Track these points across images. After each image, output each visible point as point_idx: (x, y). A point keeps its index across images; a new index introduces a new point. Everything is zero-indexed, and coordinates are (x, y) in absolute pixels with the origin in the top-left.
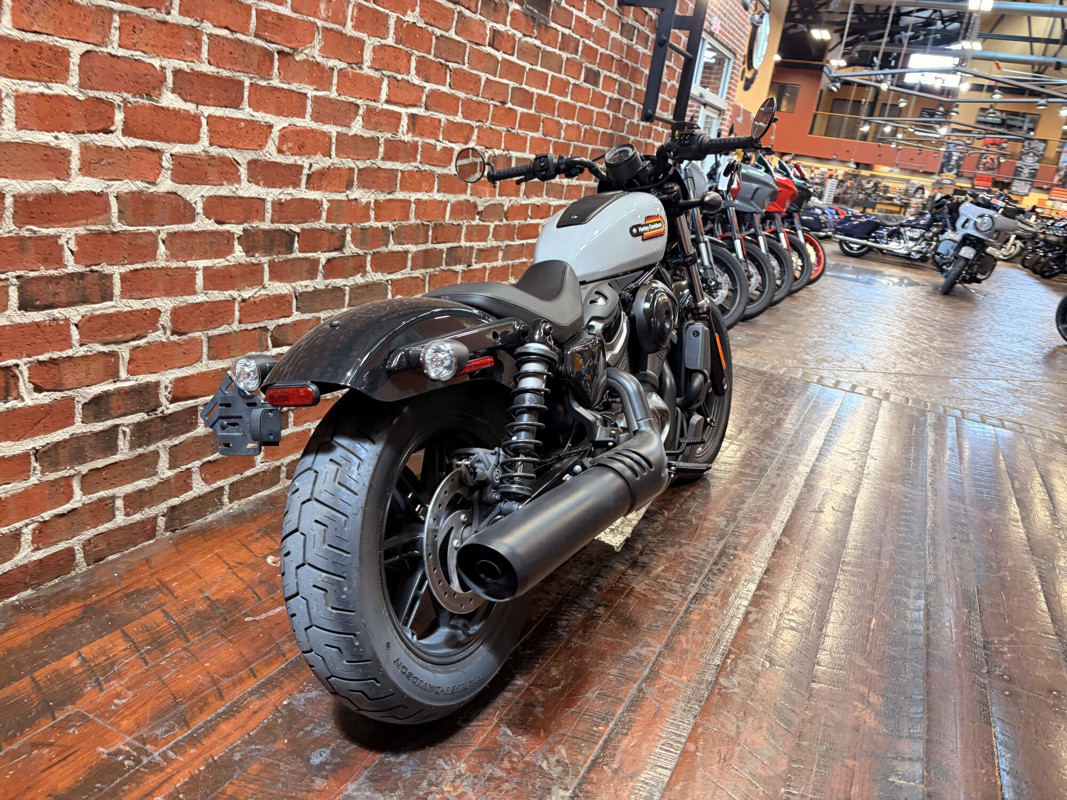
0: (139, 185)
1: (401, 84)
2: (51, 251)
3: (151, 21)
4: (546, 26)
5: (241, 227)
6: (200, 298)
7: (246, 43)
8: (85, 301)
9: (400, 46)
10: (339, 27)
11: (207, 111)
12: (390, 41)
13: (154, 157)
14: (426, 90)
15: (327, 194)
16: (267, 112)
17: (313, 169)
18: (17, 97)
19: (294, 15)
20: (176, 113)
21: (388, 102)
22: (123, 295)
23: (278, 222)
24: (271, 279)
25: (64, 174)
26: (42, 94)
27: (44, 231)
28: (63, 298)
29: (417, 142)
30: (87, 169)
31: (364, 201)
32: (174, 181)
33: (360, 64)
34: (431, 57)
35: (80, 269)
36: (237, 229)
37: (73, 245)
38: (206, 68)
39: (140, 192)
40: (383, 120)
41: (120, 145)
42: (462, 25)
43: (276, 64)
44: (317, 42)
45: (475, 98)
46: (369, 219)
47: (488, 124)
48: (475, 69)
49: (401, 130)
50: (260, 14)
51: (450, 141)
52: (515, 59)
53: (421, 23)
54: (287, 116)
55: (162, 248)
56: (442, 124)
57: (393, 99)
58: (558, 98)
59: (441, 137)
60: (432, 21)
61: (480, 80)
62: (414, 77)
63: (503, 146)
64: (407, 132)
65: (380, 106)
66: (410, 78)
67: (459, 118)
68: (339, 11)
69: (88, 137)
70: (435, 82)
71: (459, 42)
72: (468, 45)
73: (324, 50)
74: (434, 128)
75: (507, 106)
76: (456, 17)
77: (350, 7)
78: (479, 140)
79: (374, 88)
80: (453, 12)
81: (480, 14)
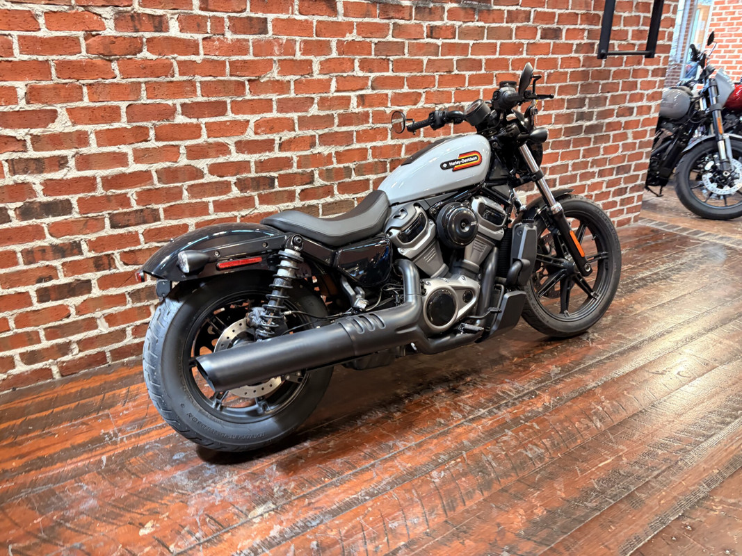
0: (167, 164)
1: (347, 79)
2: (124, 201)
3: (164, 83)
4: (489, 10)
5: (235, 178)
6: (213, 217)
7: (225, 81)
8: (145, 222)
9: (343, 56)
10: (291, 57)
11: (203, 121)
12: (334, 54)
13: (176, 149)
14: (371, 78)
15: (295, 153)
16: (244, 113)
17: (282, 140)
18: (96, 133)
19: (256, 58)
20: (185, 125)
22: (166, 218)
23: (261, 172)
24: (260, 203)
25: (125, 164)
26: (108, 129)
27: (119, 192)
28: (133, 221)
29: (368, 111)
30: (137, 160)
31: (326, 153)
32: (188, 159)
33: (311, 73)
34: (373, 57)
35: (140, 207)
36: (233, 179)
37: (135, 196)
38: (200, 99)
39: (169, 167)
40: (336, 102)
41: (154, 146)
42: (398, 30)
43: (247, 87)
44: (275, 69)
45: (419, 74)
46: (332, 163)
47: (435, 88)
48: (415, 55)
49: (351, 106)
50: (232, 63)
51: (398, 106)
52: (456, 40)
53: (359, 39)
54: (259, 113)
55: (185, 193)
56: (390, 96)
57: (341, 89)
58: (511, 57)
59: (389, 105)
60: (369, 35)
61: (422, 62)
62: (358, 72)
63: (453, 100)
64: (358, 107)
65: (330, 95)
66: (354, 74)
67: (406, 89)
68: (289, 48)
69: (136, 145)
70: (379, 71)
71: (397, 42)
72: (407, 42)
73: (281, 73)
74: (382, 100)
75: (453, 73)
76: (391, 27)
77: (298, 44)
78: (427, 100)
79: (325, 86)
80: (388, 25)
81: (415, 19)
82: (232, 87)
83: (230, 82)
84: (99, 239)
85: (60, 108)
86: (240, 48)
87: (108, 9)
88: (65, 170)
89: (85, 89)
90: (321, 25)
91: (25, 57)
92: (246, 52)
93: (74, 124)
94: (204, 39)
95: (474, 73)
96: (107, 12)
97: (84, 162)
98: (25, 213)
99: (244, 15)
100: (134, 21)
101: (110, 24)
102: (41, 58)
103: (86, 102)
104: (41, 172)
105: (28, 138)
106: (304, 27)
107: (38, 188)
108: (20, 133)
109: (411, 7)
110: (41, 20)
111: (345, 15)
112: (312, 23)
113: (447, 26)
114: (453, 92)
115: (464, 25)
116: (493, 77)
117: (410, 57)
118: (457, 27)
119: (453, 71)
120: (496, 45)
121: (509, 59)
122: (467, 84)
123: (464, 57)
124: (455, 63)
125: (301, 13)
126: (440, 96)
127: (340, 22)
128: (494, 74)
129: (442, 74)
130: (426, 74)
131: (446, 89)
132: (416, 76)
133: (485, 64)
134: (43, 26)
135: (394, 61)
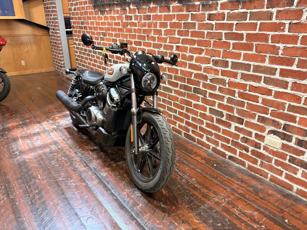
1: (173, 38)
9: (172, 29)
10: (156, 28)
11: (137, 47)
12: (169, 28)
14: (181, 39)
16: (145, 46)
19: (148, 28)
20: (134, 47)
21: (169, 43)
29: (179, 54)
31: (164, 67)
33: (161, 35)
34: (182, 29)
38: (137, 40)
40: (168, 47)
42: (193, 17)
43: (146, 38)
44: (152, 32)
45: (202, 39)
46: (166, 71)
47: (211, 48)
48: (201, 29)
49: (173, 50)
50: (143, 30)
51: (192, 53)
52: (225, 21)
53: (177, 21)
54: (148, 47)
56: (188, 48)
58: (271, 33)
59: (188, 52)
60: (181, 20)
61: (204, 33)
62: (177, 36)
63: (221, 56)
64: (176, 50)
65: (167, 44)
67: (196, 46)
68: (156, 25)
70: (185, 36)
71: (192, 23)
72: (197, 23)
73: (154, 34)
74: (185, 49)
75: (222, 41)
76: (190, 16)
77: (158, 24)
78: (206, 54)
79: (165, 40)
80: (189, 15)
81: (201, 11)
82: (143, 37)
83: (143, 35)
86: (144, 25)
89: (121, 35)
90: (165, 16)
91: (114, 27)
92: (146, 26)
94: (138, 22)
95: (237, 42)
96: (124, 16)
98: (114, 62)
99: (146, 14)
100: (127, 18)
101: (124, 18)
102: (116, 27)
106: (160, 17)
109: (199, 5)
111: (173, 12)
112: (162, 15)
113: (219, 13)
114: (222, 52)
115: (231, 12)
116: (253, 46)
117: (198, 30)
118: (226, 14)
119: (222, 40)
120: (256, 24)
121: (269, 35)
122: (231, 48)
123: (230, 32)
124: (223, 35)
125: (160, 12)
126: (214, 52)
127: (171, 15)
128: (254, 44)
129: (215, 40)
130: (206, 39)
131: (217, 49)
132: (201, 40)
133: (246, 36)
134: (116, 20)
135: (192, 32)
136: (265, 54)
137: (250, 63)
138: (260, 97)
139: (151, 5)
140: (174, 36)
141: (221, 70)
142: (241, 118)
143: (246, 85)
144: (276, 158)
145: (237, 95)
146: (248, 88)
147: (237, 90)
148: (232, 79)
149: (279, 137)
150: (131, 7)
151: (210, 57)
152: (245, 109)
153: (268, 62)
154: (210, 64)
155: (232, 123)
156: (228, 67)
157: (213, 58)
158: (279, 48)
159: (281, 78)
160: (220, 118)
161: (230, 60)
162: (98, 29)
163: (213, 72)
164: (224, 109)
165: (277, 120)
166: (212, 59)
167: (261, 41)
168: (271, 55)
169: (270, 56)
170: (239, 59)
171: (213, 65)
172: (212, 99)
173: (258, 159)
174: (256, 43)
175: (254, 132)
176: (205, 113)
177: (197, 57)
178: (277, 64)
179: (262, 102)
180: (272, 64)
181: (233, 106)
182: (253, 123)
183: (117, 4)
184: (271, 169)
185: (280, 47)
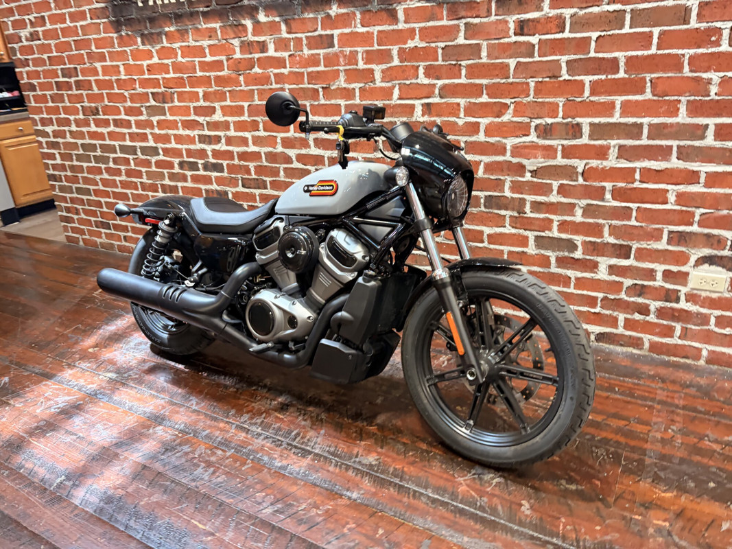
0: (270, 149)
1: (411, 86)
2: (248, 170)
5: (314, 168)
7: (305, 88)
8: (259, 188)
9: (406, 63)
10: (355, 67)
12: (396, 62)
13: (275, 139)
14: (438, 86)
15: (361, 155)
18: (233, 122)
19: (326, 69)
21: (400, 98)
25: (248, 145)
26: (239, 121)
27: (245, 163)
28: (253, 186)
29: (435, 121)
30: (254, 144)
32: (282, 147)
33: (373, 81)
34: (440, 62)
35: (256, 177)
37: (253, 169)
39: (272, 152)
40: (399, 110)
41: (263, 135)
42: (471, 31)
43: (321, 93)
44: (342, 77)
45: (503, 81)
47: (530, 98)
48: (497, 58)
49: (415, 114)
50: (309, 74)
51: (474, 117)
52: (567, 34)
53: (423, 44)
54: (331, 116)
55: (282, 173)
56: (462, 106)
57: (404, 96)
58: (688, 52)
59: (462, 115)
60: (434, 39)
61: (507, 66)
62: (423, 80)
63: (561, 114)
64: (423, 115)
65: (393, 102)
66: (419, 81)
67: (485, 99)
68: (352, 59)
69: (254, 133)
70: (448, 78)
71: (470, 45)
72: (485, 44)
73: (347, 81)
74: (453, 110)
75: (561, 79)
76: (463, 28)
77: (360, 54)
78: (517, 113)
79: (387, 93)
80: (458, 26)
81: (496, 15)
82: (310, 93)
83: (308, 89)
84: (237, 192)
85: (217, 105)
86: (314, 61)
87: (237, 40)
88: (220, 145)
89: (228, 94)
90: (381, 35)
91: (201, 74)
92: (317, 64)
93: (224, 116)
94: (290, 56)
95: (603, 77)
96: (236, 42)
97: (229, 141)
98: (206, 167)
99: (316, 33)
100: (247, 47)
101: (238, 50)
102: (208, 74)
103: (228, 103)
104: (210, 144)
105: (205, 123)
106: (366, 39)
107: (210, 153)
108: (201, 119)
109: (489, 2)
110: (207, 51)
111: (406, 22)
112: (373, 33)
113: (548, 17)
114: (561, 104)
115: (582, 12)
116: (646, 83)
117: (489, 61)
118: (568, 17)
119: (560, 76)
120: (650, 35)
121: (683, 55)
122: (587, 93)
123: (582, 57)
124: (564, 65)
125: (363, 26)
126: (538, 109)
127: (401, 30)
128: (648, 79)
129: (540, 80)
130: (515, 80)
131: (547, 100)
132: (499, 83)
133: (626, 64)
134: (208, 55)
135: (468, 66)
136: (676, 98)
137: (639, 120)
138: (670, 192)
139: (331, 9)
140: (414, 81)
141: (563, 146)
142: (625, 243)
143: (634, 170)
144: (718, 313)
145: (608, 196)
146: (637, 176)
147: (608, 185)
148: (594, 163)
149: (723, 267)
150: (262, 17)
151: (527, 120)
152: (633, 222)
153: (685, 113)
154: (528, 135)
155: (599, 259)
156: (581, 137)
157: (538, 121)
158: (709, 82)
159: (718, 144)
160: (566, 254)
161: (585, 122)
162: (137, 86)
163: (539, 153)
164: (576, 232)
165: (715, 232)
166: (533, 125)
167: (664, 71)
168: (692, 98)
169: (688, 101)
170: (611, 116)
171: (538, 137)
172: (542, 216)
173: (673, 324)
174: (653, 76)
175: (660, 268)
176: (525, 250)
177: (490, 124)
178: (708, 116)
179: (676, 201)
180: (696, 117)
181: (601, 221)
182: (657, 251)
183: (205, 14)
184: (708, 337)
185: (711, 79)
